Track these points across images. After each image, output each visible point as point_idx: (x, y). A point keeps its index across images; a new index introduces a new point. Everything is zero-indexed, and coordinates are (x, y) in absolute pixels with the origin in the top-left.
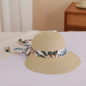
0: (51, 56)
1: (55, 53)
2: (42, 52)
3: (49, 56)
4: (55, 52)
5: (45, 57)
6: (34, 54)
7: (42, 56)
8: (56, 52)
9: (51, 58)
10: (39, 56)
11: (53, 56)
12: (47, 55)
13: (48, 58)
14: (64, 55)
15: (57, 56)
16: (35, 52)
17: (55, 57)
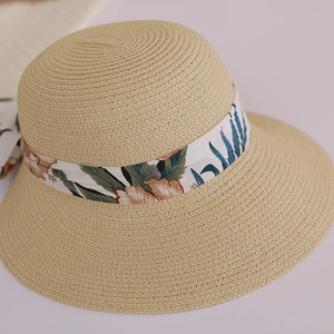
0: (149, 191)
1: (170, 167)
2: (87, 169)
3: (134, 192)
4: (168, 164)
5: (117, 201)
6: (49, 182)
7: (92, 194)
8: (178, 157)
9: (150, 199)
10: (75, 194)
11: (162, 188)
12: (123, 187)
13: (134, 202)
14: (232, 159)
15: (186, 180)
16: (50, 172)
17: (172, 190)
